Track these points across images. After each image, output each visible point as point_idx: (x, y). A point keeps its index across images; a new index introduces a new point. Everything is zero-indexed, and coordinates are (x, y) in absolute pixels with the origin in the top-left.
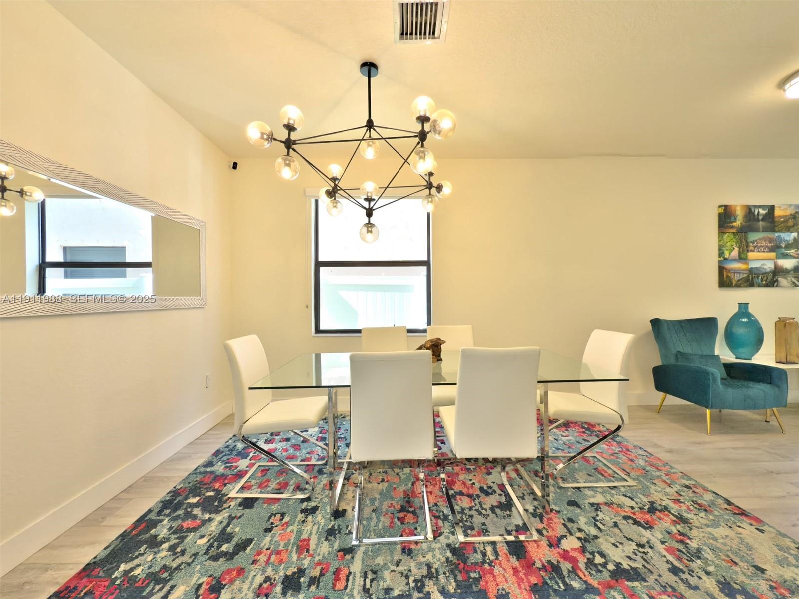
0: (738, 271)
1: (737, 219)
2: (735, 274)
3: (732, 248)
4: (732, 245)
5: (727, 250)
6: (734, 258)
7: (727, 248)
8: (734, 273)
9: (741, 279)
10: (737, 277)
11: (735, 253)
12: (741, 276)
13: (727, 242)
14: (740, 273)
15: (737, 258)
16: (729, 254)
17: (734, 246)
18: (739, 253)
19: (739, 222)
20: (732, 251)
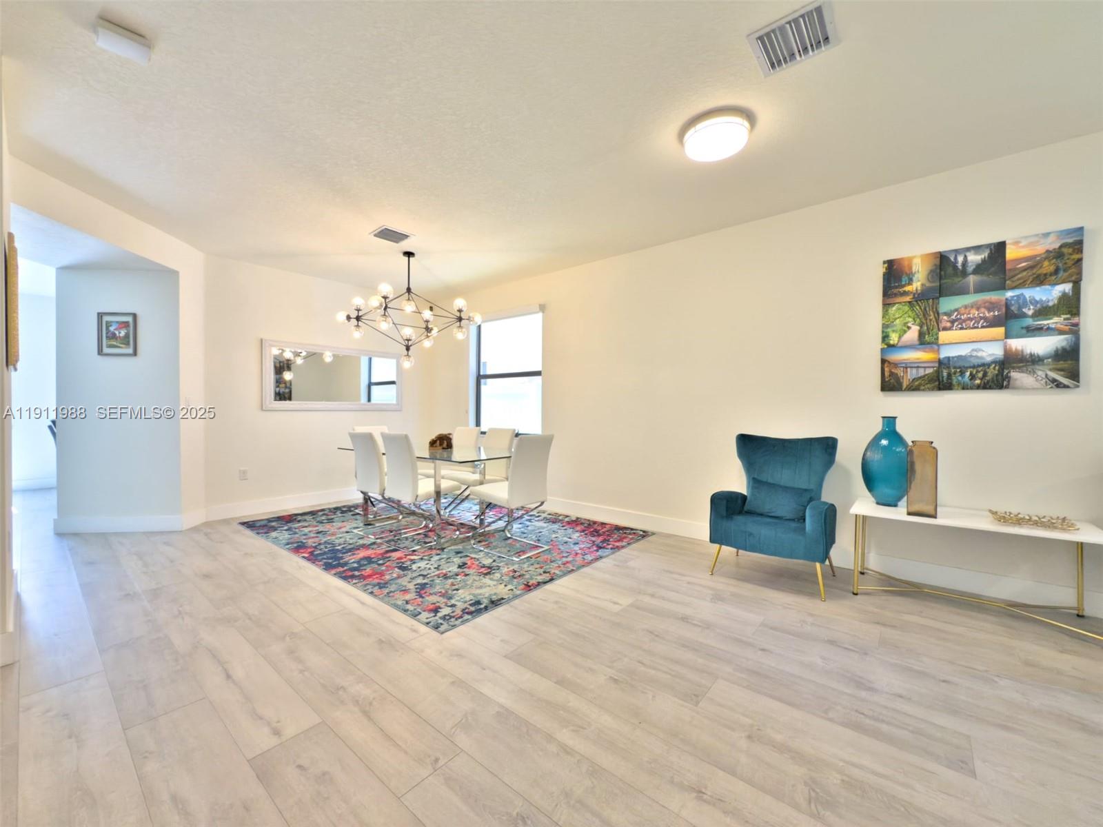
0: (916, 365)
1: (914, 279)
2: (909, 369)
3: (906, 329)
4: (907, 323)
5: (893, 331)
6: (908, 343)
7: (895, 329)
8: (906, 368)
9: (920, 378)
10: (912, 374)
11: (913, 334)
12: (922, 372)
13: (896, 319)
14: (918, 367)
15: (917, 343)
16: (900, 337)
17: (909, 325)
18: (921, 335)
19: (919, 284)
20: (905, 332)
